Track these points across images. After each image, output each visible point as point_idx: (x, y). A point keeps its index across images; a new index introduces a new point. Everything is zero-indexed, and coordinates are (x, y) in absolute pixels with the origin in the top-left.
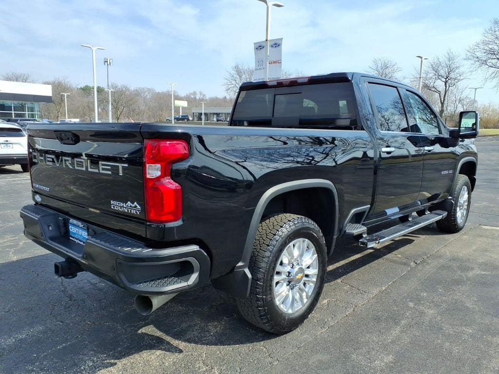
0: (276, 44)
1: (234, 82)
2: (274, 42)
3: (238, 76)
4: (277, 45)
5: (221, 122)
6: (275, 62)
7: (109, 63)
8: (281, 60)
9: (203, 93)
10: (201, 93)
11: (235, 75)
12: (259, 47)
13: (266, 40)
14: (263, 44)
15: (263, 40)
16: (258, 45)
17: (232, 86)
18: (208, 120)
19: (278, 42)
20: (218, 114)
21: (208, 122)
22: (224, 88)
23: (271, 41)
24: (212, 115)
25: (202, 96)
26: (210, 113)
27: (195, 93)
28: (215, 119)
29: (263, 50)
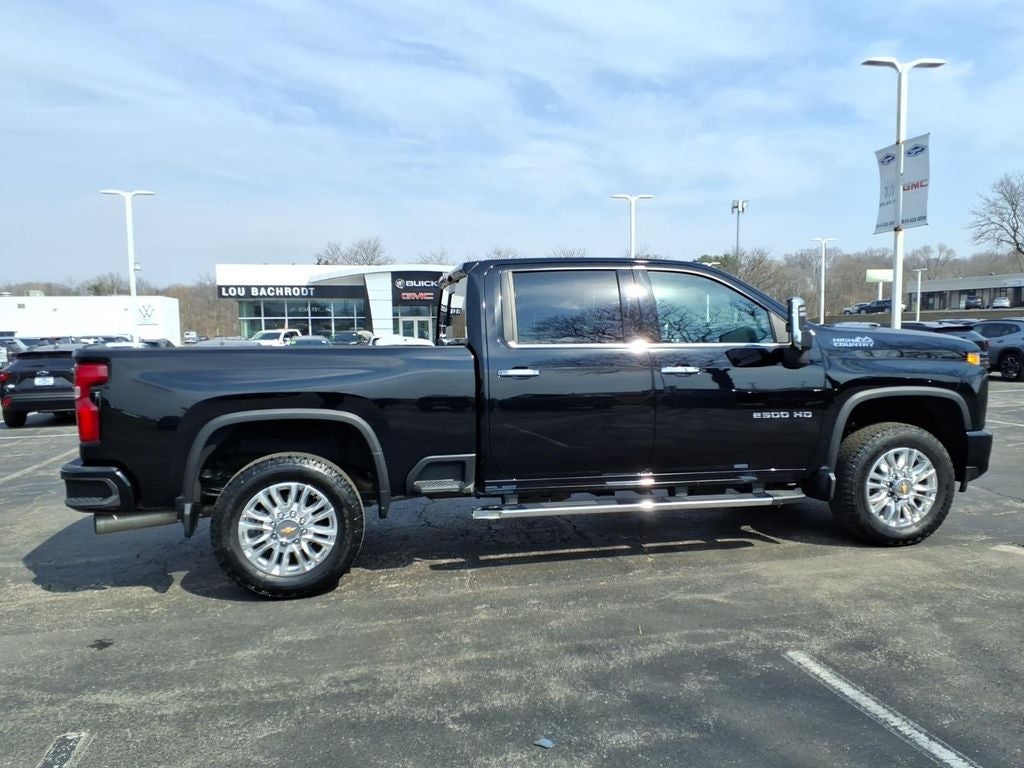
0: (916, 148)
1: (996, 219)
2: (912, 145)
3: (1007, 205)
4: (918, 149)
5: (978, 310)
6: (916, 186)
7: (740, 209)
8: (927, 180)
9: (948, 248)
10: (941, 249)
11: (1001, 203)
12: (887, 158)
13: (898, 143)
14: (892, 152)
15: (890, 144)
16: (883, 155)
17: (993, 226)
18: (944, 308)
19: (920, 143)
20: (971, 293)
21: (946, 311)
22: (971, 233)
23: (905, 142)
24: (955, 298)
25: (944, 255)
26: (952, 292)
27: (926, 249)
28: (963, 304)
29: (893, 164)
